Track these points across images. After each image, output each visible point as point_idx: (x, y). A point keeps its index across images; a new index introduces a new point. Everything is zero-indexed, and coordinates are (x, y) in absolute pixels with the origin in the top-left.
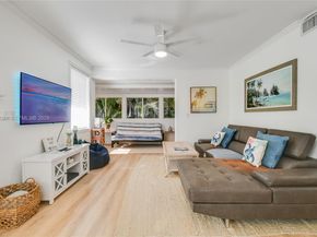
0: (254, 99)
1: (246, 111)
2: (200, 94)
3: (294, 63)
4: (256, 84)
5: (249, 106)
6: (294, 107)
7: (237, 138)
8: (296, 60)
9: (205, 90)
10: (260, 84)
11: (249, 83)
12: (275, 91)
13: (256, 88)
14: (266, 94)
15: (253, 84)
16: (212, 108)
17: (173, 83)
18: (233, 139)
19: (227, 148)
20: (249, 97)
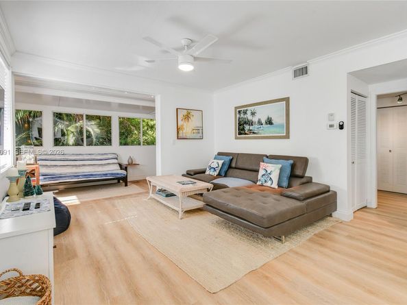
0: (247, 127)
1: (236, 138)
2: (187, 117)
3: (287, 100)
4: (249, 113)
5: (240, 134)
6: (287, 137)
7: (233, 165)
8: (289, 98)
9: (193, 113)
10: (253, 114)
11: (240, 111)
12: (269, 122)
13: (249, 116)
14: (260, 123)
15: (245, 113)
16: (199, 134)
17: (153, 101)
18: (230, 167)
19: (225, 176)
20: (240, 125)
